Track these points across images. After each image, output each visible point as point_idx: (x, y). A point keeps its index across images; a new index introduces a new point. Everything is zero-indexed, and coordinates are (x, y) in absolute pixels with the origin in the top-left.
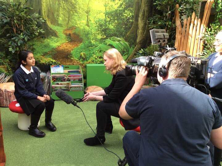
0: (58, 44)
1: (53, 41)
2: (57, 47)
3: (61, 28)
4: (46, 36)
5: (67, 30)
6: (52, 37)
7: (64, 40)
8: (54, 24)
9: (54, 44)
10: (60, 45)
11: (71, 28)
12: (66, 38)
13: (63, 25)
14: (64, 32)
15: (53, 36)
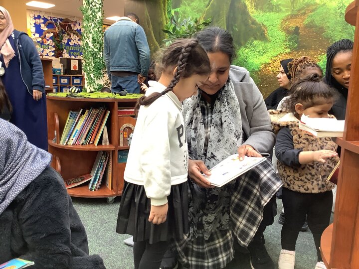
0: (265, 59)
1: (256, 53)
2: (263, 66)
3: (277, 14)
4: (242, 42)
5: (292, 17)
6: (255, 42)
7: (280, 47)
8: (262, 9)
9: (257, 60)
10: (269, 61)
11: (303, 11)
12: (286, 41)
13: (282, 8)
14: (282, 25)
15: (256, 39)
